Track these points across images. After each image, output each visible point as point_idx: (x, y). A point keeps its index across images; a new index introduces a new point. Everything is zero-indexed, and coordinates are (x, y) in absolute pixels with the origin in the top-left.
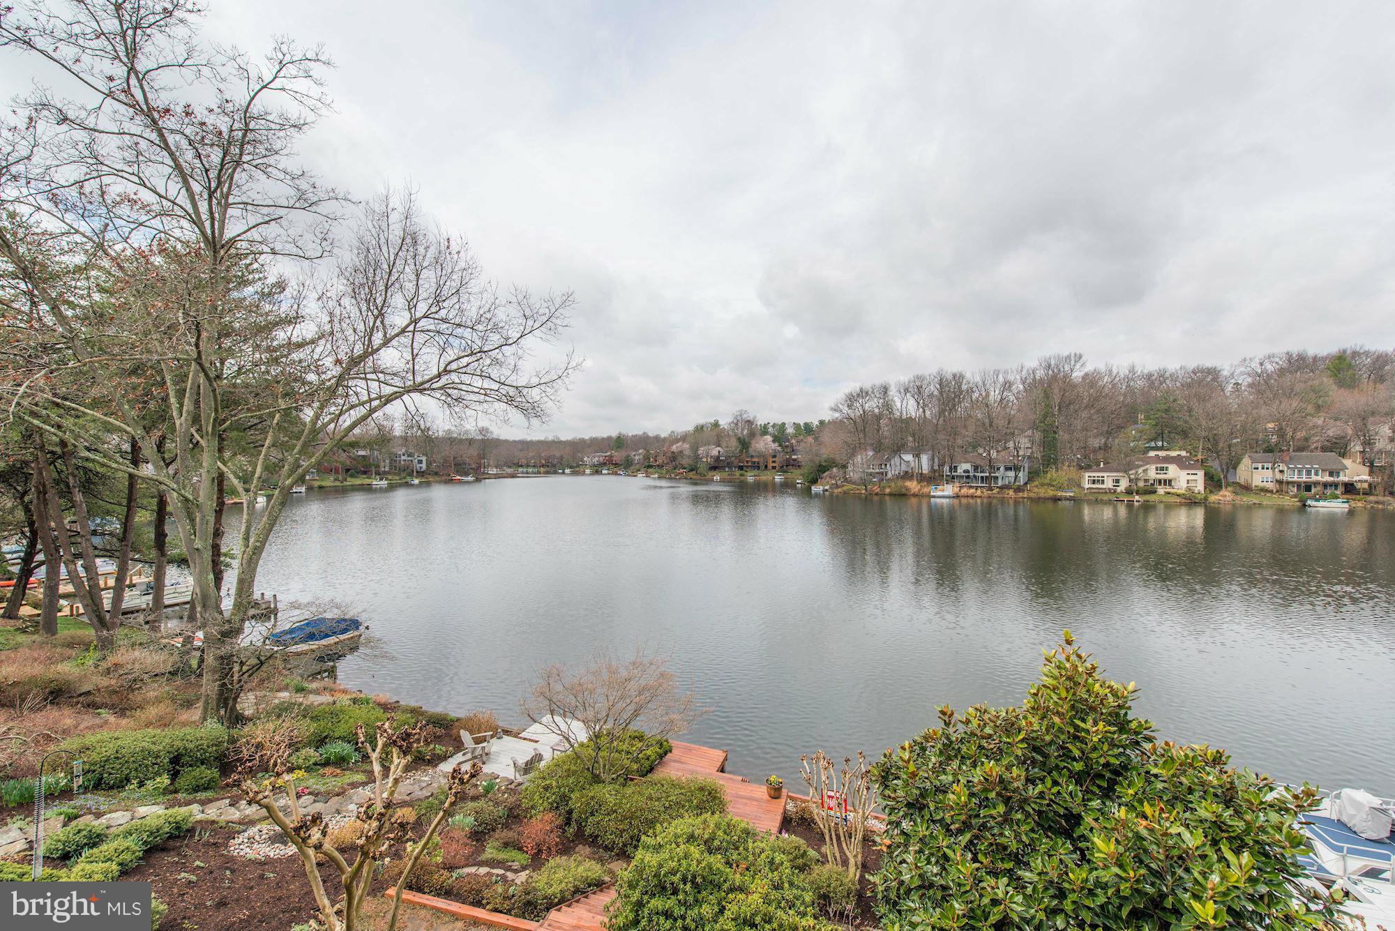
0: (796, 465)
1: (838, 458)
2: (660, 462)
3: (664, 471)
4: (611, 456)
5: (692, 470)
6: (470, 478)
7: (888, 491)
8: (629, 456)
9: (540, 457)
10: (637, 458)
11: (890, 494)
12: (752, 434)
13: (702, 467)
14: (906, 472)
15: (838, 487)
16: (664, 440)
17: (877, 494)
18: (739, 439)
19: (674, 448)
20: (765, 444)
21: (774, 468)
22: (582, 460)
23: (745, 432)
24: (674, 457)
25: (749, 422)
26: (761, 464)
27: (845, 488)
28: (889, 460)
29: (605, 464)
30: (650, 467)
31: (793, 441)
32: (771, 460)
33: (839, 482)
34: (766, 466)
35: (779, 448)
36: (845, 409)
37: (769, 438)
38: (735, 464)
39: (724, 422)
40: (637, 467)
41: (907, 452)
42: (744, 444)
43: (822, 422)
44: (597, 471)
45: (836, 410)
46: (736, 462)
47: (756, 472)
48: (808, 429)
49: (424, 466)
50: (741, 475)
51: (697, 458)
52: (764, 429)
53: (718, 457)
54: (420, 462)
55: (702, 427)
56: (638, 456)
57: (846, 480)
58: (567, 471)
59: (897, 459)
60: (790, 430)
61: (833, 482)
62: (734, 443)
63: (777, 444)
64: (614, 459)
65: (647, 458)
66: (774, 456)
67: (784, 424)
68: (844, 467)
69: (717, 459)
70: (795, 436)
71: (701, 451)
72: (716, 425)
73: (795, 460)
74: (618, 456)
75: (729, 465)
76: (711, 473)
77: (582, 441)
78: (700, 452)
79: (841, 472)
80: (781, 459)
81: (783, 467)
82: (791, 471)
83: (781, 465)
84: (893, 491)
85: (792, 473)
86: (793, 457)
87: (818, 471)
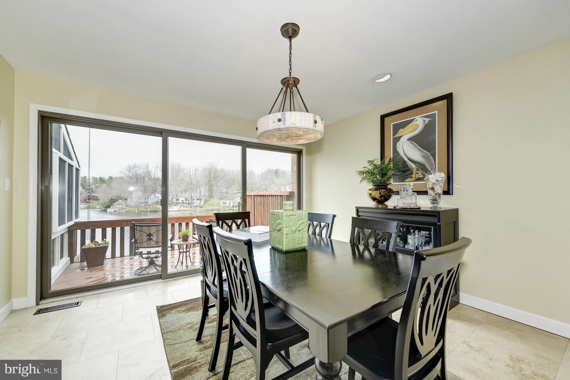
0: (96, 199)
1: (122, 196)
7: (149, 210)
11: (150, 211)
14: (157, 202)
15: (122, 209)
17: (144, 211)
27: (127, 210)
28: (149, 196)
31: (93, 186)
33: (123, 207)
35: (83, 190)
36: (127, 173)
41: (158, 193)
43: (111, 178)
45: (121, 172)
48: (102, 180)
57: (127, 206)
59: (153, 196)
60: (90, 180)
61: (120, 207)
68: (126, 199)
70: (94, 184)
79: (124, 202)
80: (85, 196)
81: (86, 200)
82: (92, 202)
83: (85, 199)
84: (152, 210)
85: (92, 203)
86: (93, 195)
87: (111, 202)
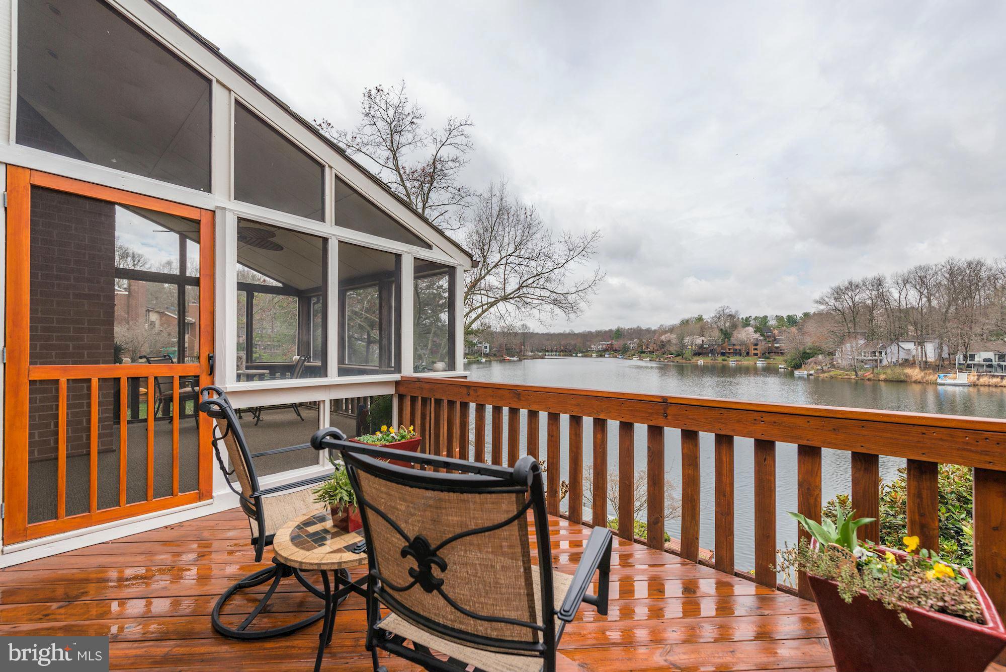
0: (779, 352)
1: (824, 346)
2: (651, 348)
3: (654, 356)
4: (611, 344)
5: (678, 355)
6: (515, 359)
7: (882, 377)
8: (626, 344)
9: (560, 344)
10: (632, 345)
11: (886, 381)
12: (734, 326)
13: (688, 353)
14: (907, 360)
15: (823, 371)
16: (655, 332)
17: (869, 380)
18: (722, 330)
19: (663, 338)
20: (748, 335)
21: (756, 354)
22: (590, 347)
23: (728, 324)
24: (663, 345)
25: (731, 316)
26: (743, 351)
27: (832, 373)
28: (884, 347)
29: (607, 350)
30: (644, 352)
31: (776, 332)
32: (753, 347)
33: (825, 368)
34: (748, 353)
35: (761, 338)
36: (832, 302)
37: (751, 329)
38: (718, 351)
39: (707, 317)
40: (633, 352)
41: (907, 341)
42: (727, 335)
43: (806, 315)
44: (601, 354)
45: (820, 303)
46: (719, 350)
47: (738, 358)
48: (792, 320)
49: (488, 350)
50: (723, 360)
51: (683, 346)
52: (746, 323)
53: (702, 345)
54: (486, 347)
55: (687, 321)
56: (633, 344)
57: (833, 366)
58: (579, 355)
59: (894, 347)
60: (772, 322)
61: (819, 367)
62: (716, 334)
63: (758, 334)
64: (614, 346)
65: (640, 345)
66: (756, 345)
67: (766, 317)
68: (831, 354)
69: (701, 346)
70: (778, 327)
71: (687, 340)
72: (700, 319)
73: (777, 348)
74: (617, 344)
75: (712, 352)
76: (695, 359)
77: (590, 333)
78: (685, 341)
79: (828, 359)
80: (763, 347)
81: (765, 353)
82: (773, 357)
83: (763, 352)
84: (890, 377)
85: (774, 359)
86: (776, 345)
87: (802, 357)
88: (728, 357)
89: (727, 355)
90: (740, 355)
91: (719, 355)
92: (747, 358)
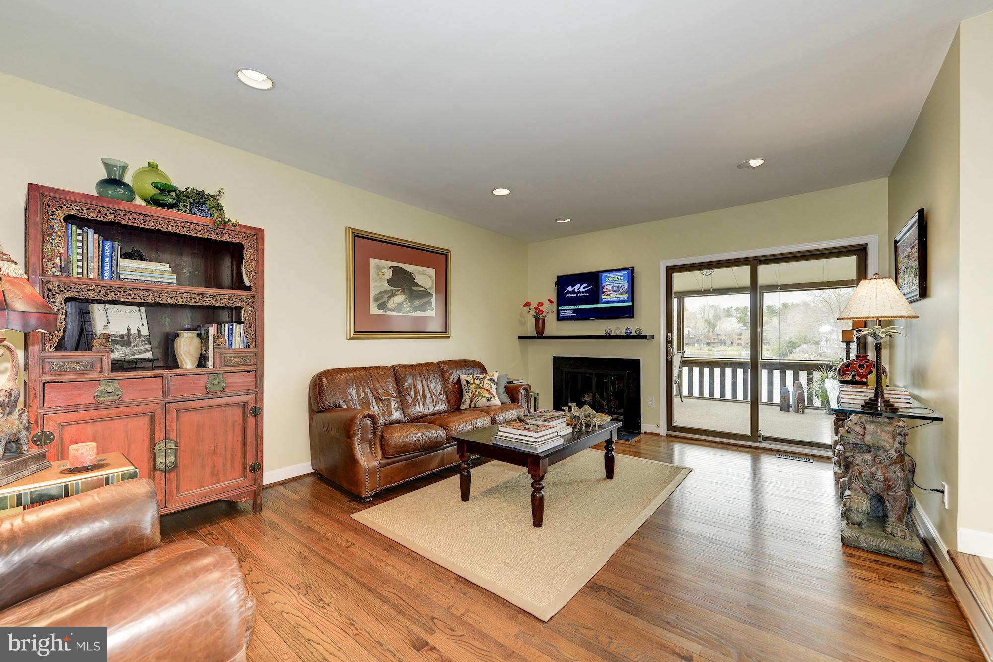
88: (714, 347)
89: (712, 345)
90: (725, 344)
91: (705, 345)
92: (731, 347)
